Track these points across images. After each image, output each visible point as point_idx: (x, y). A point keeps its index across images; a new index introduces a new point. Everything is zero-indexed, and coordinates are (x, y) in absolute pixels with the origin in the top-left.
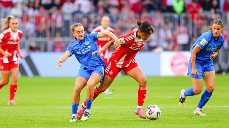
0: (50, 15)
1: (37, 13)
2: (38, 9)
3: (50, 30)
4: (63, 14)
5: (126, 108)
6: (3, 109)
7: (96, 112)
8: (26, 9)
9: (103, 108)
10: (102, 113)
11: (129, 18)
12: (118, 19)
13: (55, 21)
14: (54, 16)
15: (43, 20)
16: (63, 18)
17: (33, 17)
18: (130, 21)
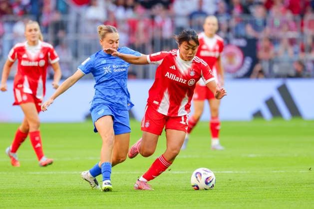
0: (153, 17)
1: (130, 14)
2: (133, 7)
3: (153, 43)
4: (173, 17)
5: (279, 171)
6: (75, 174)
7: (230, 180)
8: (112, 8)
9: (241, 172)
10: (240, 182)
11: (285, 22)
12: (265, 24)
13: (161, 28)
14: (158, 20)
15: (141, 26)
16: (173, 22)
17: (124, 21)
18: (286, 28)
